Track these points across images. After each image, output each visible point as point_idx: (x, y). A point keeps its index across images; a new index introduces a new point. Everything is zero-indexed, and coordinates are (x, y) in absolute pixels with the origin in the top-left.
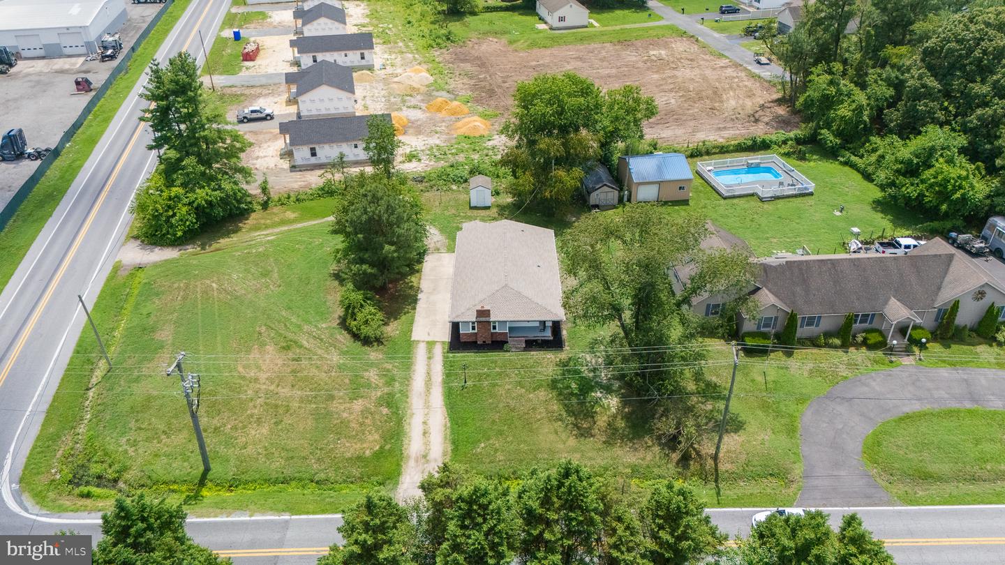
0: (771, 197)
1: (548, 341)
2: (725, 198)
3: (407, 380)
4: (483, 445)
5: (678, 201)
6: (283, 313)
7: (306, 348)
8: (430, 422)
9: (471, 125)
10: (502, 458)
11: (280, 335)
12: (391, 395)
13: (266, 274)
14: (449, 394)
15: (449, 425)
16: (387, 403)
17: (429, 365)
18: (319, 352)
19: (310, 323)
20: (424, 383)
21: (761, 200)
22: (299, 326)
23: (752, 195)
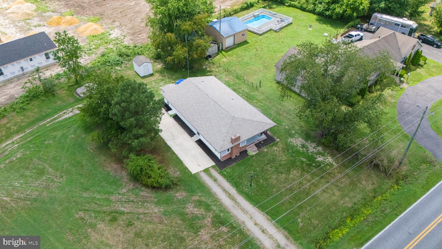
0: (279, 29)
1: (266, 140)
2: (261, 35)
3: (217, 201)
4: (300, 220)
5: (242, 42)
6: (85, 195)
7: (127, 213)
8: (258, 222)
9: (90, 29)
10: (316, 222)
11: (99, 212)
12: (217, 217)
13: (42, 172)
14: (249, 198)
15: (269, 218)
16: (220, 223)
17: (219, 185)
18: (141, 211)
19: (112, 193)
20: (228, 198)
21: (276, 31)
22: (107, 200)
23: (270, 30)
